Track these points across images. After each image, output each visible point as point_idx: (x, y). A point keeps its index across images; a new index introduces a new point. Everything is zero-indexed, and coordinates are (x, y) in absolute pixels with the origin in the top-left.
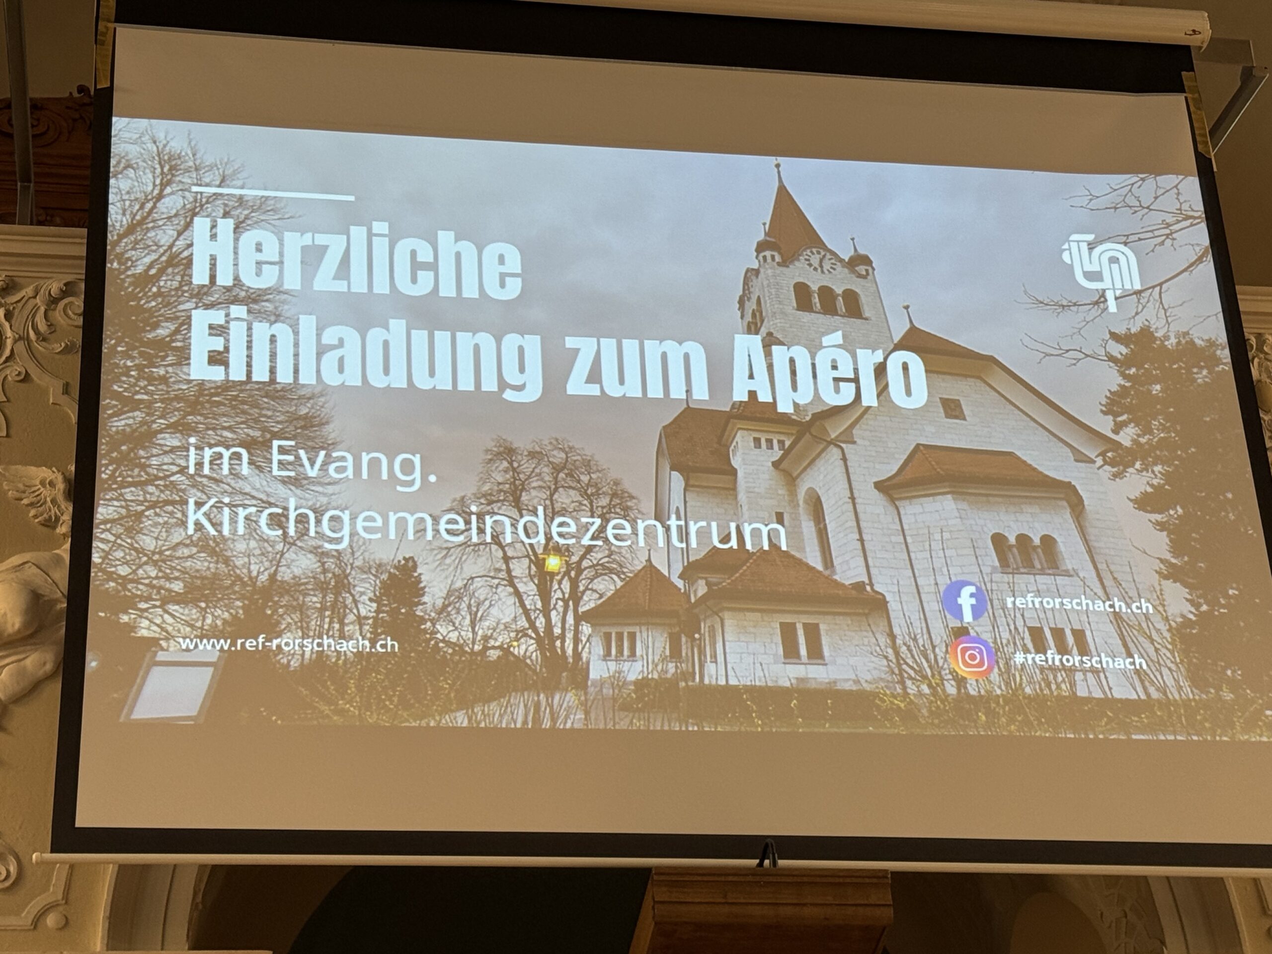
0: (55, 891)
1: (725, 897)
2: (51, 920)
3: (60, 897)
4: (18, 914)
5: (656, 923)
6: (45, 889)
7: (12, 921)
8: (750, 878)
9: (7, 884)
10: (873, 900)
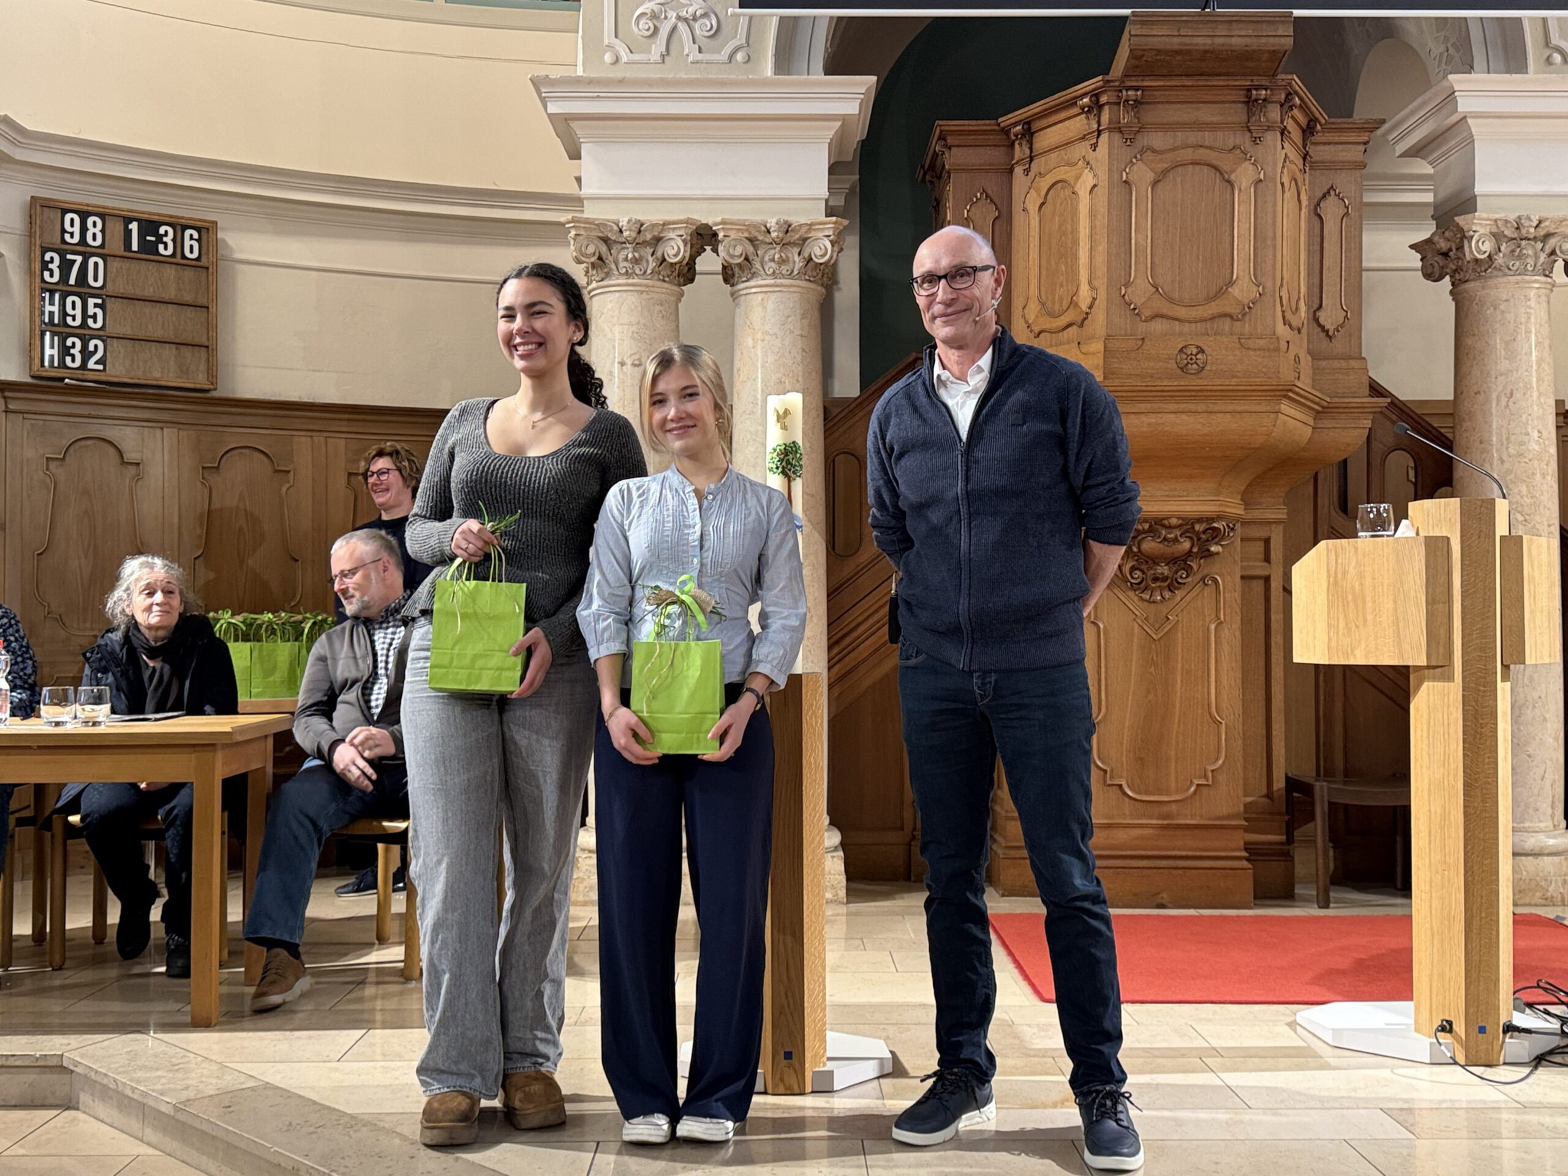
0: (741, 39)
1: (1179, 30)
2: (740, 57)
3: (744, 41)
4: (719, 52)
5: (1131, 50)
6: (735, 37)
7: (715, 57)
8: (1197, 18)
9: (712, 32)
10: (1280, 33)
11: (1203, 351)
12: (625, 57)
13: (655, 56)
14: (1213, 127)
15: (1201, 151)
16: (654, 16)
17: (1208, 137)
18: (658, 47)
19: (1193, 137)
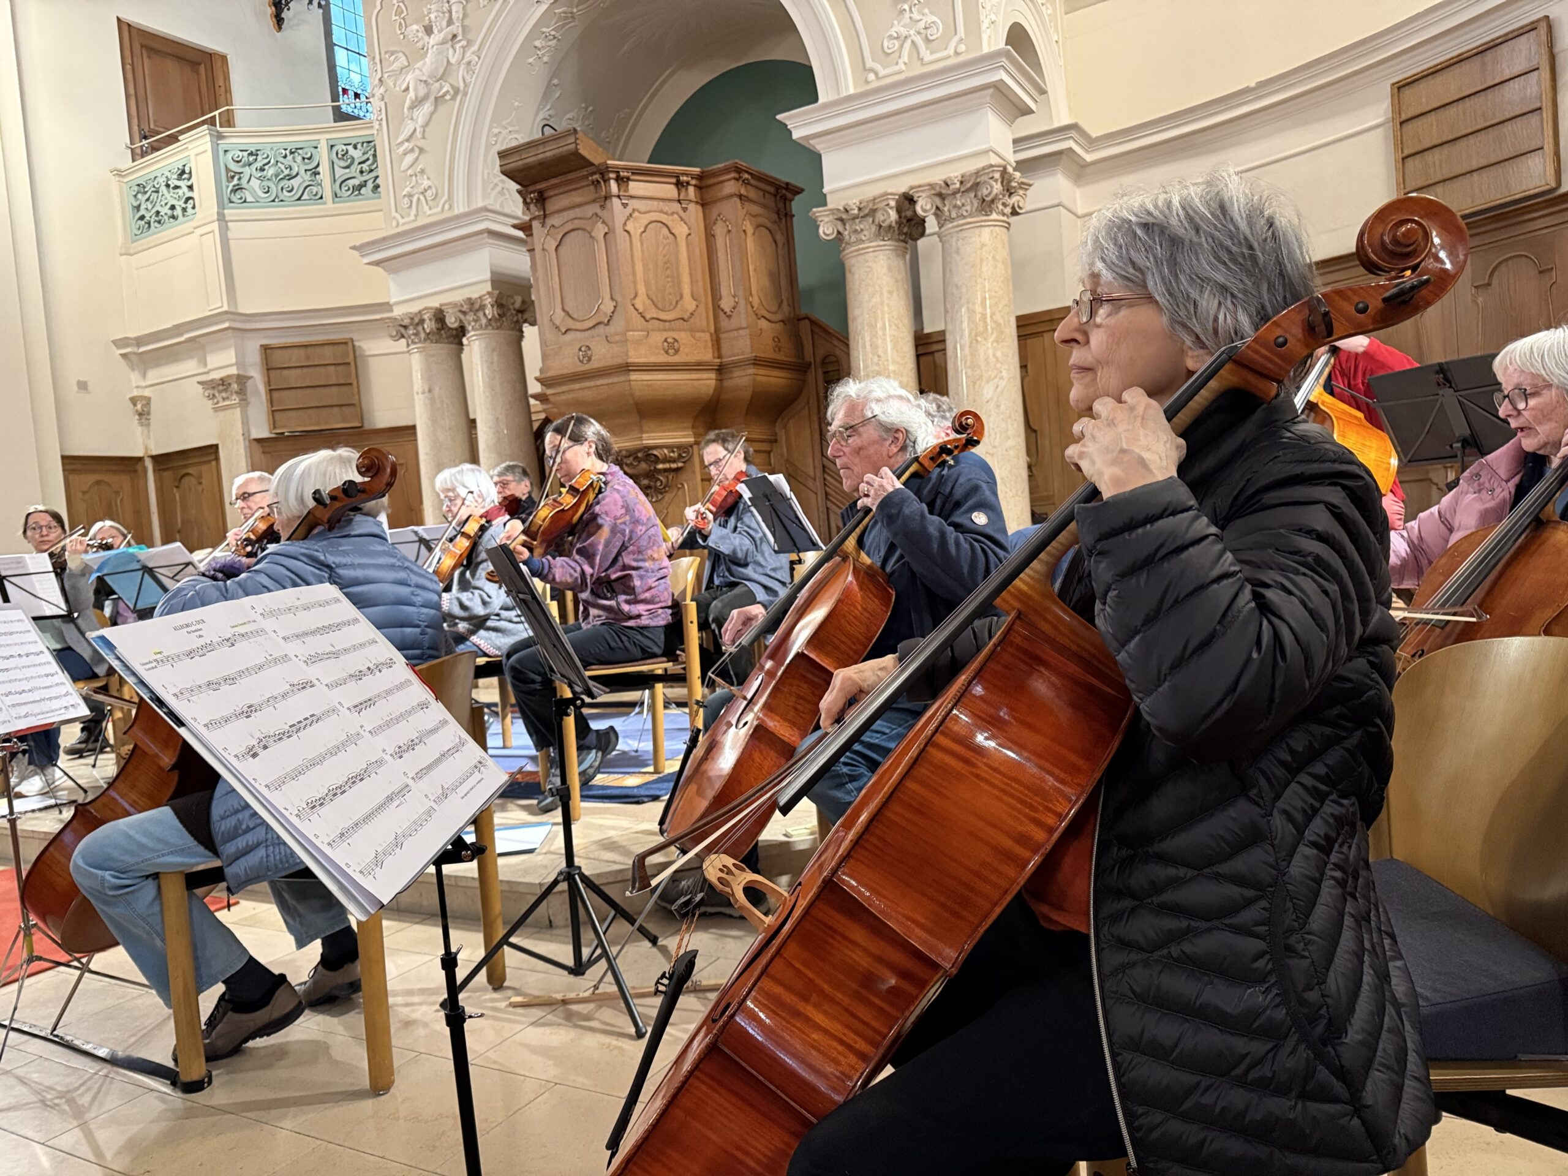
11: (589, 349)
12: (401, 221)
13: (412, 218)
14: (580, 205)
15: (576, 221)
16: (410, 196)
17: (578, 212)
18: (413, 212)
19: (571, 214)
